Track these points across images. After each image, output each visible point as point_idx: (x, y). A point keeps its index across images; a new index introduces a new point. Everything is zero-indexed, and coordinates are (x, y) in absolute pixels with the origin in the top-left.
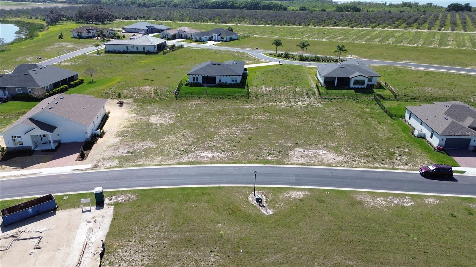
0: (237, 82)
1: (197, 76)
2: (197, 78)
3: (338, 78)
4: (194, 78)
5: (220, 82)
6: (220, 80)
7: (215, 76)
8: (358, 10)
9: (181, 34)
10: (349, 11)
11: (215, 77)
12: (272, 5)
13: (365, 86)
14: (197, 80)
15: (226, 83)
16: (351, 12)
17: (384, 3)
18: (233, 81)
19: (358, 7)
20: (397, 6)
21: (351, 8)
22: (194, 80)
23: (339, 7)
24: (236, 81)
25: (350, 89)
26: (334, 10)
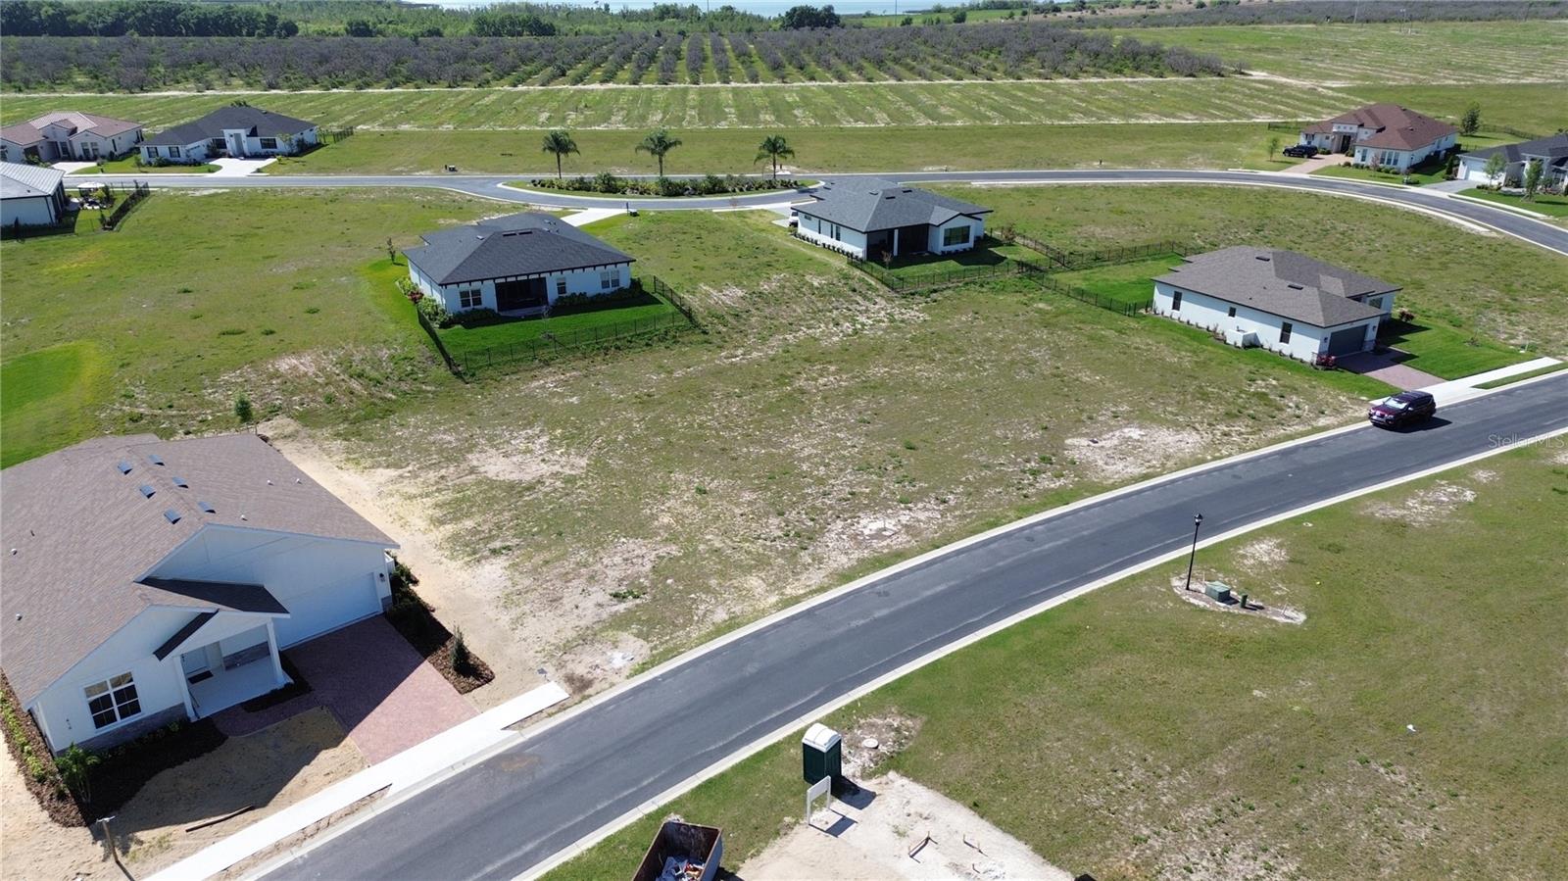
0: (621, 286)
1: (476, 285)
2: (477, 293)
3: (900, 229)
4: (464, 294)
5: (564, 295)
6: (562, 288)
7: (542, 276)
8: (546, 30)
9: (63, 144)
10: (520, 34)
11: (545, 278)
12: (234, 17)
13: (971, 244)
14: (478, 301)
15: (583, 295)
16: (526, 38)
17: (603, 7)
18: (605, 284)
19: (545, 20)
20: (645, 16)
21: (524, 24)
22: (465, 303)
23: (485, 22)
24: (616, 282)
25: (934, 258)
26: (470, 30)
